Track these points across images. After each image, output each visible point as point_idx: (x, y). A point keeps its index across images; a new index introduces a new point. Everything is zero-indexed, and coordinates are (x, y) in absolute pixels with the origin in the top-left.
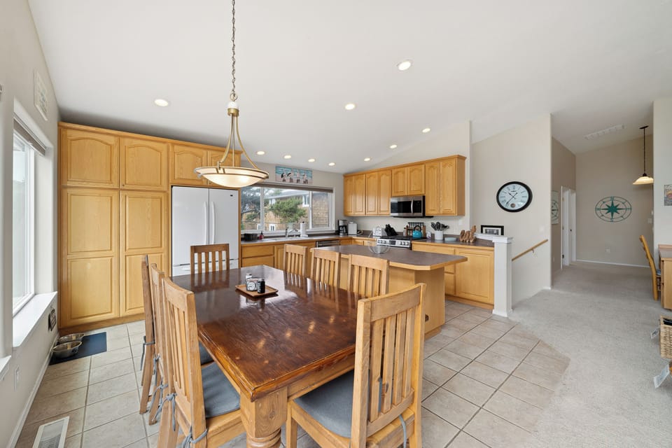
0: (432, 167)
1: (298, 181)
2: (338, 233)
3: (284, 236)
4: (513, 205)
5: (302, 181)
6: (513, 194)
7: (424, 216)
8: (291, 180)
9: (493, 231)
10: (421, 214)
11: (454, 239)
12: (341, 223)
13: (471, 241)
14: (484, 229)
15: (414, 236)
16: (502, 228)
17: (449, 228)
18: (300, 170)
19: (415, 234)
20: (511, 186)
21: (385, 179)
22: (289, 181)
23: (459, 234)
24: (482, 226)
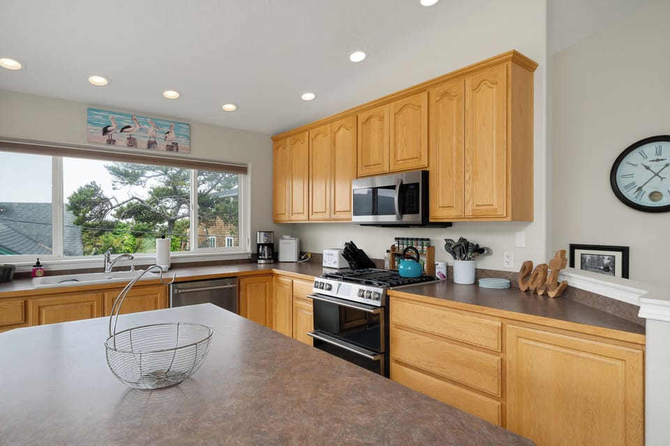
0: (445, 94)
1: (151, 144)
2: (254, 259)
3: (103, 270)
4: (654, 195)
5: (162, 144)
6: (656, 167)
7: (426, 223)
8: (132, 142)
9: (600, 259)
10: (418, 218)
11: (502, 283)
12: (261, 239)
13: (552, 294)
14: (578, 253)
15: (402, 274)
16: (625, 251)
17: (490, 252)
18: (157, 120)
19: (405, 267)
20: (650, 149)
21: (345, 136)
22: (125, 142)
23: (517, 269)
24: (573, 248)
